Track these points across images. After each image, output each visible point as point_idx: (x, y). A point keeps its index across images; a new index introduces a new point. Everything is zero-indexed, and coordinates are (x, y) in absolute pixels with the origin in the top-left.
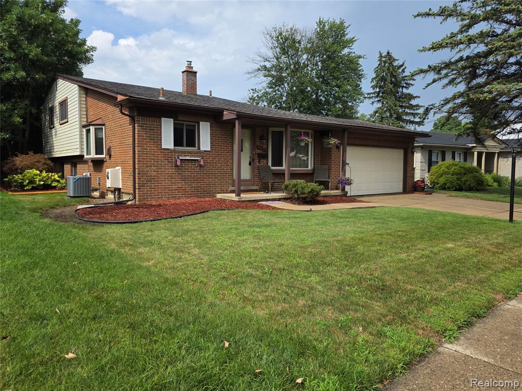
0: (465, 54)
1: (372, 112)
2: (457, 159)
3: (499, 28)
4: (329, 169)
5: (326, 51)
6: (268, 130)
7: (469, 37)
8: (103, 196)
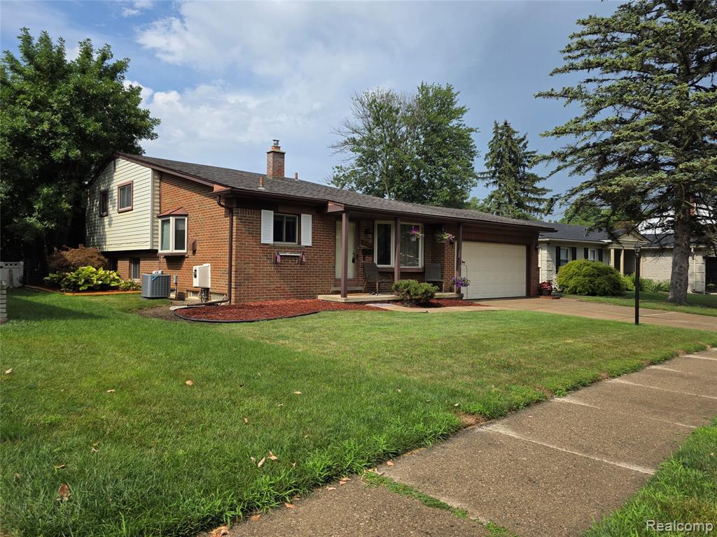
0: (592, 141)
1: (486, 197)
2: (590, 258)
3: (627, 114)
4: (443, 268)
5: (430, 122)
6: (374, 223)
7: (594, 125)
8: (181, 297)
